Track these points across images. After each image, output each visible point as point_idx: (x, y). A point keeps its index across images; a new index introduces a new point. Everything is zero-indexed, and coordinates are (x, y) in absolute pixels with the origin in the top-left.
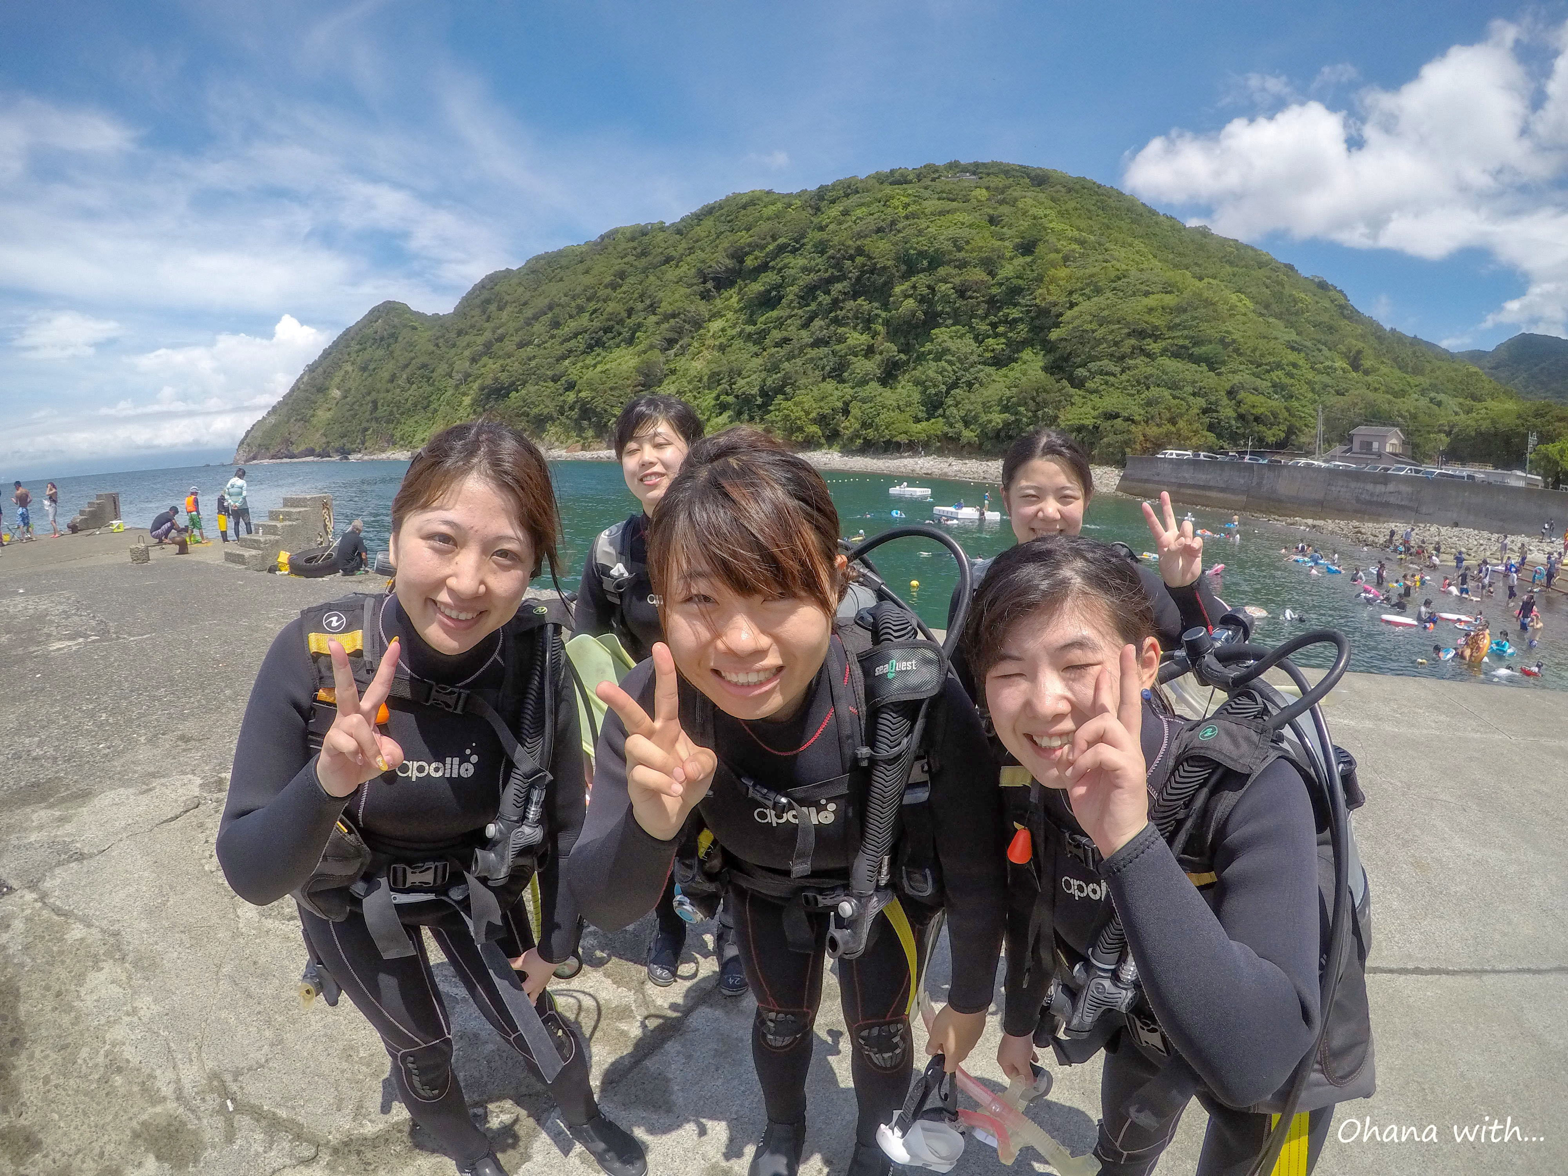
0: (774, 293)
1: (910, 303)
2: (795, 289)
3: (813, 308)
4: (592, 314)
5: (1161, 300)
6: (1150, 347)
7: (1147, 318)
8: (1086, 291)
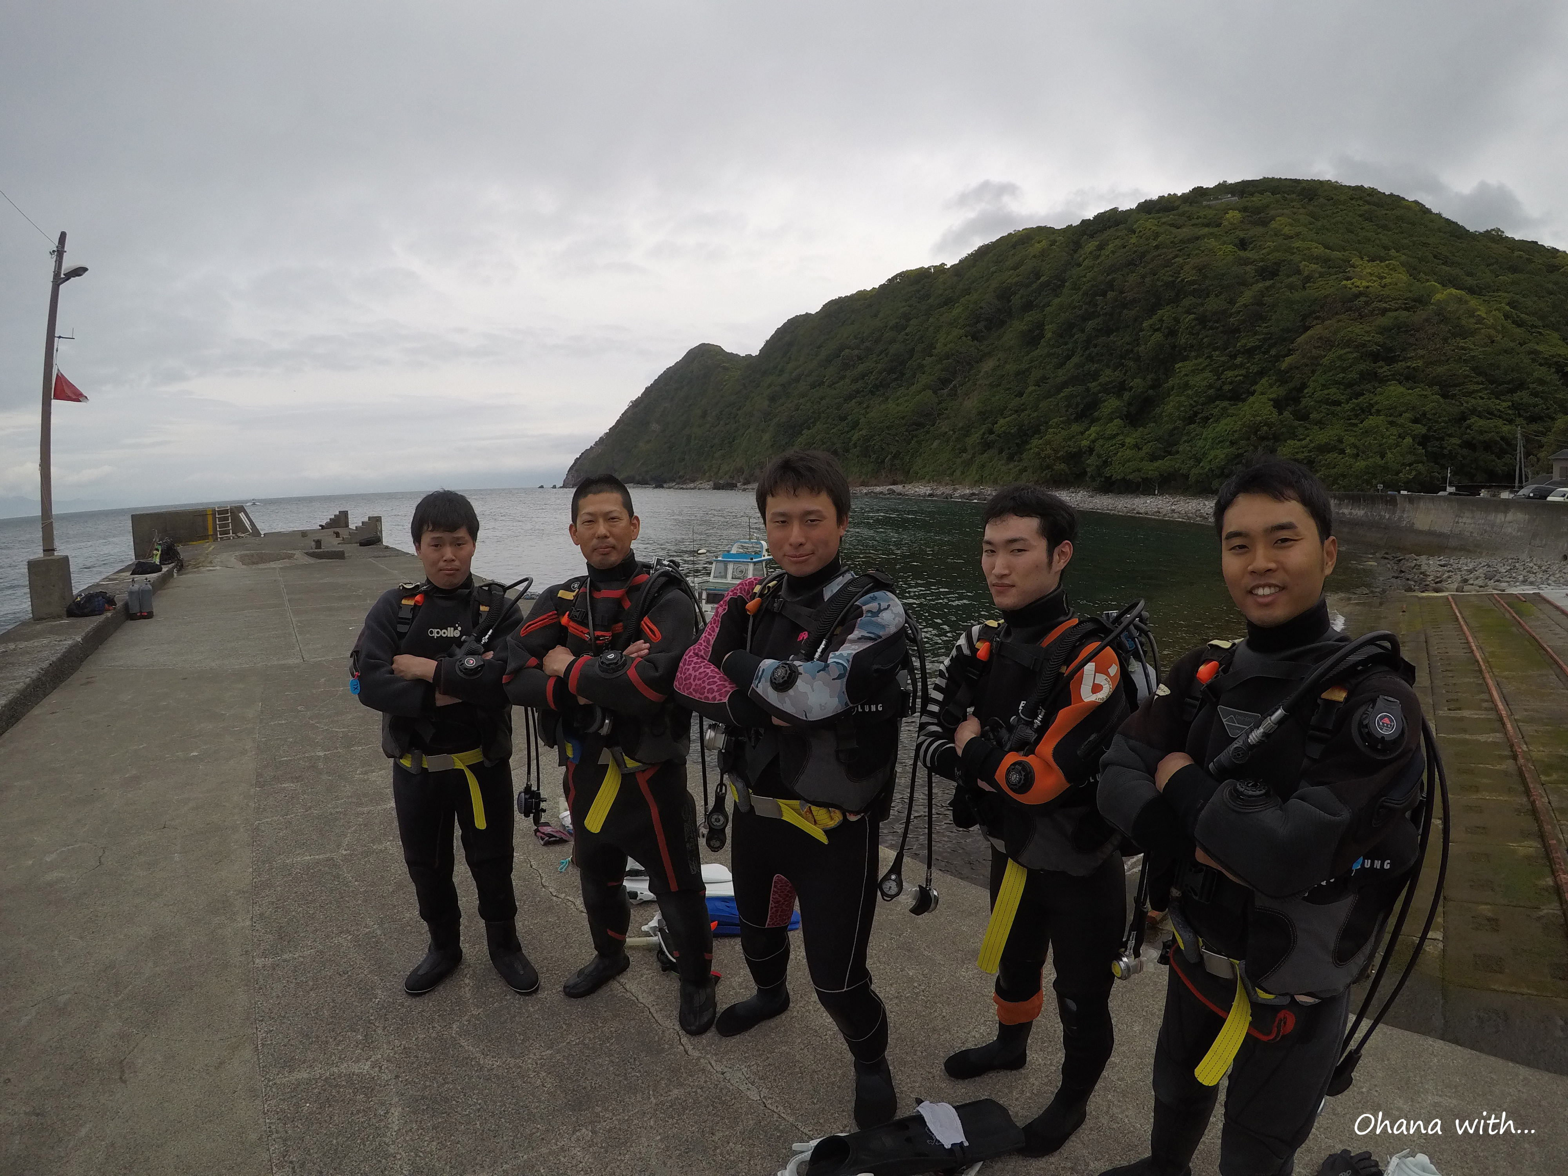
0: (1036, 332)
1: (1158, 337)
3: (1070, 346)
4: (878, 356)
5: (1396, 318)
6: (1382, 371)
7: (1380, 339)
8: (1321, 314)
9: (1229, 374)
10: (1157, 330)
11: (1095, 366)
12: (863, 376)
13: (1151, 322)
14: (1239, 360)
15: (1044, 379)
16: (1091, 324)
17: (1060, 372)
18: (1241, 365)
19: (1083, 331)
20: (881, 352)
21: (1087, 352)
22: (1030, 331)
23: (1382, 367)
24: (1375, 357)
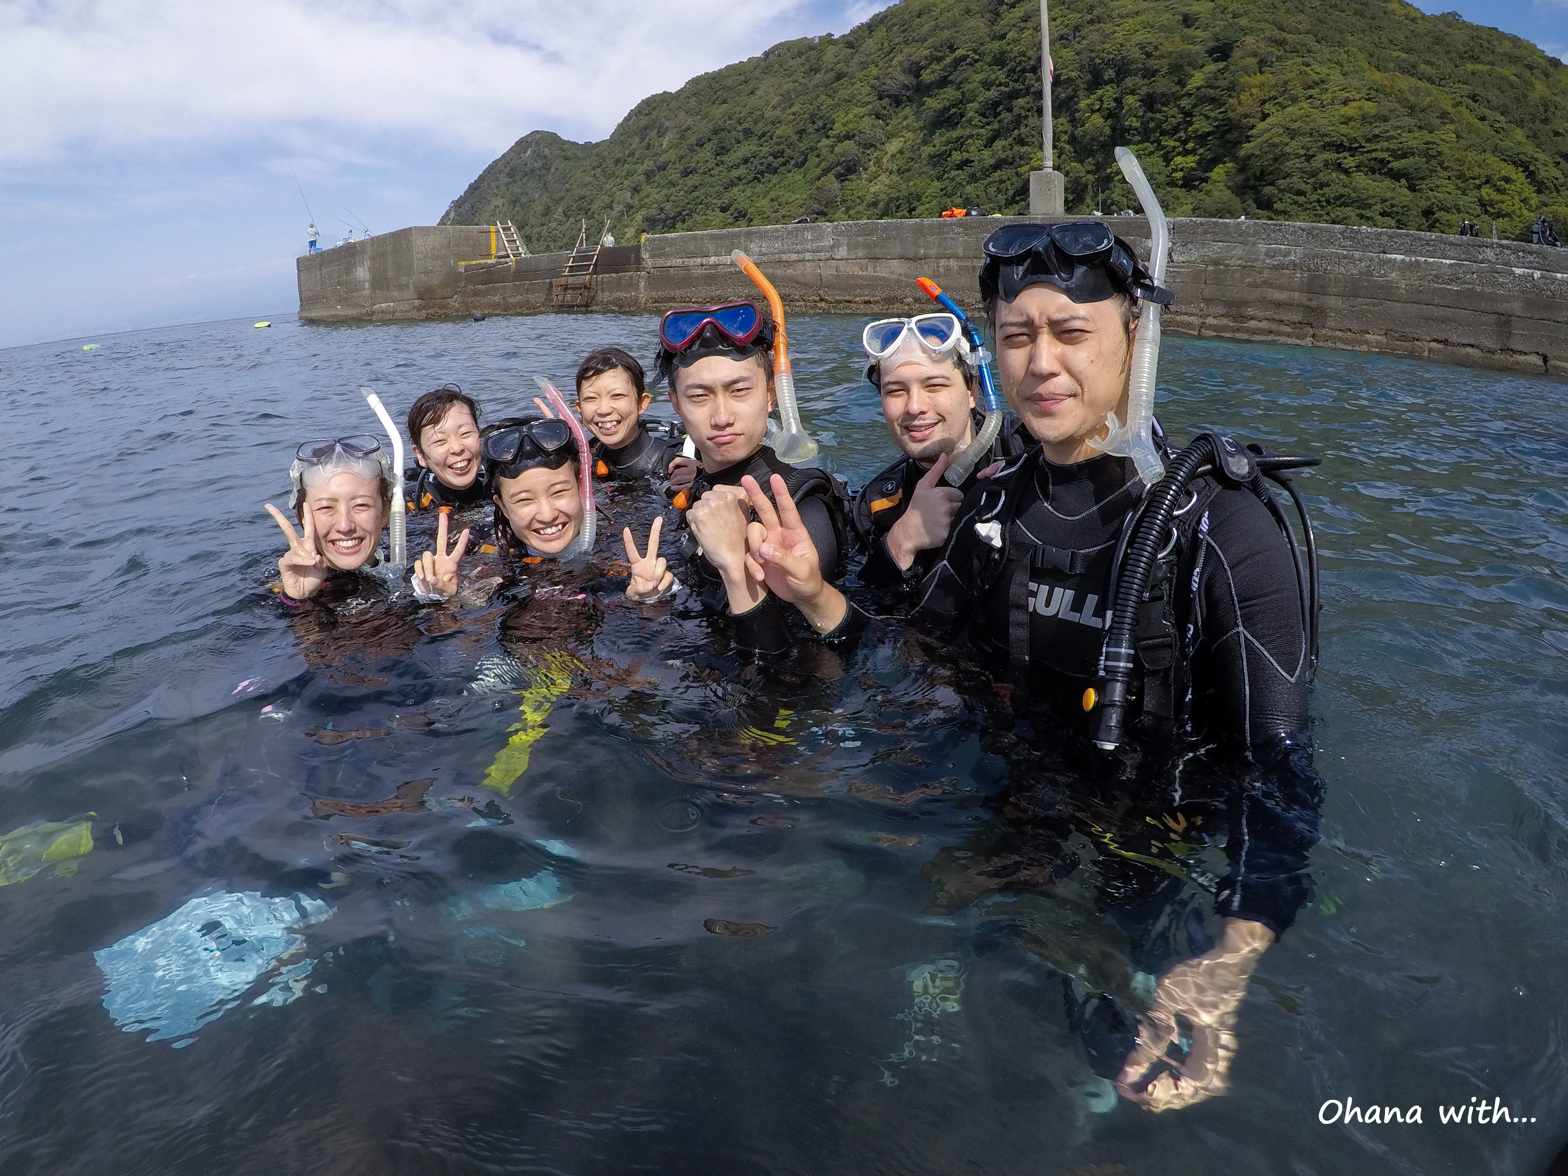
0: (954, 110)
2: (975, 105)
3: (996, 126)
4: (760, 138)
5: (1360, 108)
6: (1345, 161)
7: (1344, 129)
8: (1280, 100)
9: (1179, 159)
10: (1098, 110)
11: (1023, 149)
12: (746, 161)
13: (1088, 101)
14: (1190, 146)
15: (967, 162)
16: (1021, 101)
17: (986, 153)
18: (1192, 152)
19: (1010, 110)
20: (764, 134)
21: (1016, 132)
22: (947, 109)
23: (1345, 158)
24: (1339, 147)
